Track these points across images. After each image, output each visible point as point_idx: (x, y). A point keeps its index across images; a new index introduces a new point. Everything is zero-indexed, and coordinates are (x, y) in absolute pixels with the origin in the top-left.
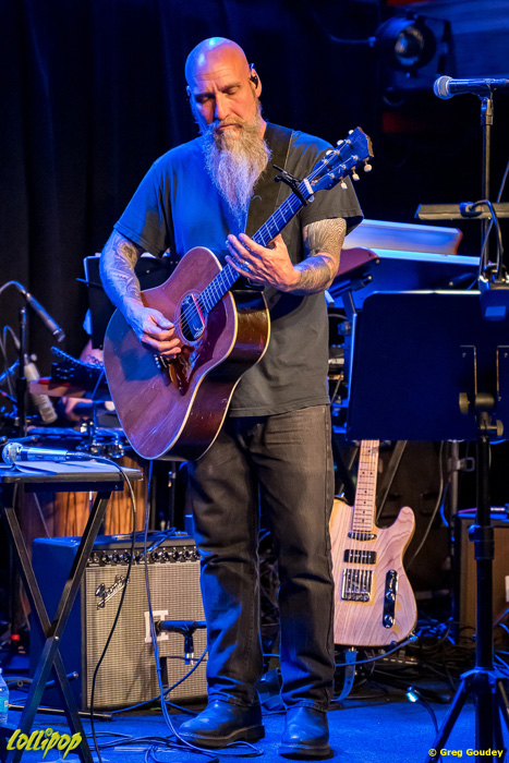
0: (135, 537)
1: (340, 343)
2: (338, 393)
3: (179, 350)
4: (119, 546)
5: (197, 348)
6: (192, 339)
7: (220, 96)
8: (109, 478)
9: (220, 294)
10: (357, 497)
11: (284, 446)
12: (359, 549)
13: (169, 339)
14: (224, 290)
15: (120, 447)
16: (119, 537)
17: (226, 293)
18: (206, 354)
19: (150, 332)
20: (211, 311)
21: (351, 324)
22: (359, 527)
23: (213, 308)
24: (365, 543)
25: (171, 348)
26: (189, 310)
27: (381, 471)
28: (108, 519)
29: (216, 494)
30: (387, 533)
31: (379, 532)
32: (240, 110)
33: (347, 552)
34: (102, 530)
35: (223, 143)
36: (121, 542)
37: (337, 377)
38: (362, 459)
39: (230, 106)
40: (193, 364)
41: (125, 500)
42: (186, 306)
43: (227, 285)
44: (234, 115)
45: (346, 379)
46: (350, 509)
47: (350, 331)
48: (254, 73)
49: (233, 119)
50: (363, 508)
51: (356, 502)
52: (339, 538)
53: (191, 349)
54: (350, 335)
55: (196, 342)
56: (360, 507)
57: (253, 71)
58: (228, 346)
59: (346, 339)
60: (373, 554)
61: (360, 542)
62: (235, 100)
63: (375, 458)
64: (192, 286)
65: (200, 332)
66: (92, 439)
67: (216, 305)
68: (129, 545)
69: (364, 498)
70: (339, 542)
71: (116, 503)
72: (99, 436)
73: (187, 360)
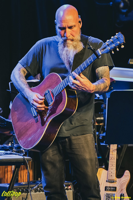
0: (29, 183)
1: (102, 112)
2: (101, 130)
3: (44, 109)
4: (23, 186)
5: (50, 109)
6: (48, 106)
7: (67, 30)
8: (20, 160)
9: (61, 90)
10: (109, 167)
11: (78, 149)
12: (110, 186)
13: (41, 104)
14: (63, 88)
15: (23, 151)
16: (24, 183)
17: (63, 89)
18: (53, 111)
19: (35, 100)
20: (56, 96)
21: (106, 105)
22: (110, 178)
23: (58, 95)
24: (112, 184)
25: (41, 108)
26: (48, 95)
27: (117, 158)
28: (19, 177)
29: (49, 167)
30: (120, 180)
31: (117, 180)
32: (74, 34)
33: (106, 187)
34: (17, 181)
35: (66, 45)
36: (24, 185)
37: (101, 124)
38: (111, 153)
39: (71, 32)
40: (48, 115)
41: (25, 170)
42: (47, 94)
43: (64, 86)
44: (71, 36)
45: (104, 125)
46: (107, 171)
47: (105, 107)
48: (80, 19)
49: (71, 37)
50: (111, 171)
51: (109, 169)
52: (103, 182)
53: (48, 109)
54: (106, 109)
55: (50, 107)
56: (110, 171)
57: (80, 18)
58: (62, 108)
59: (104, 110)
60: (115, 188)
61: (110, 183)
62: (73, 31)
63: (115, 153)
64: (49, 87)
65: (51, 103)
66: (13, 148)
67: (59, 93)
68: (27, 186)
69: (112, 167)
70: (103, 184)
71: (22, 171)
72: (15, 147)
73: (45, 113)
